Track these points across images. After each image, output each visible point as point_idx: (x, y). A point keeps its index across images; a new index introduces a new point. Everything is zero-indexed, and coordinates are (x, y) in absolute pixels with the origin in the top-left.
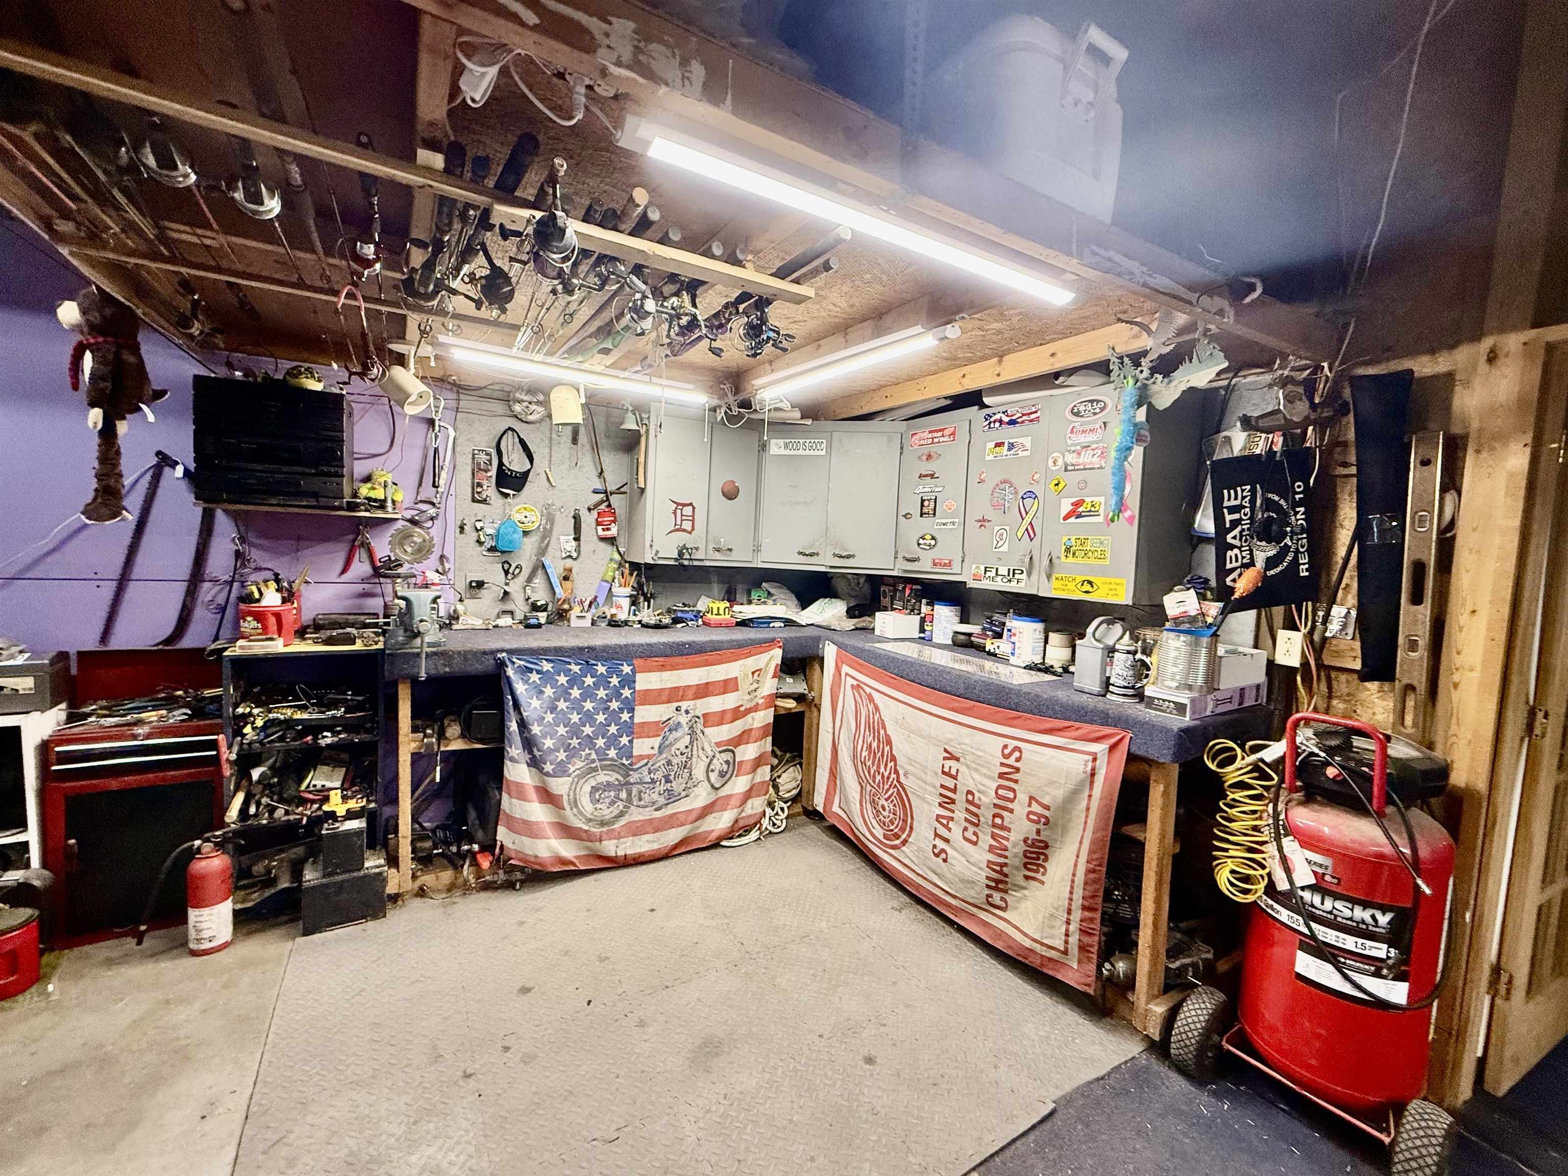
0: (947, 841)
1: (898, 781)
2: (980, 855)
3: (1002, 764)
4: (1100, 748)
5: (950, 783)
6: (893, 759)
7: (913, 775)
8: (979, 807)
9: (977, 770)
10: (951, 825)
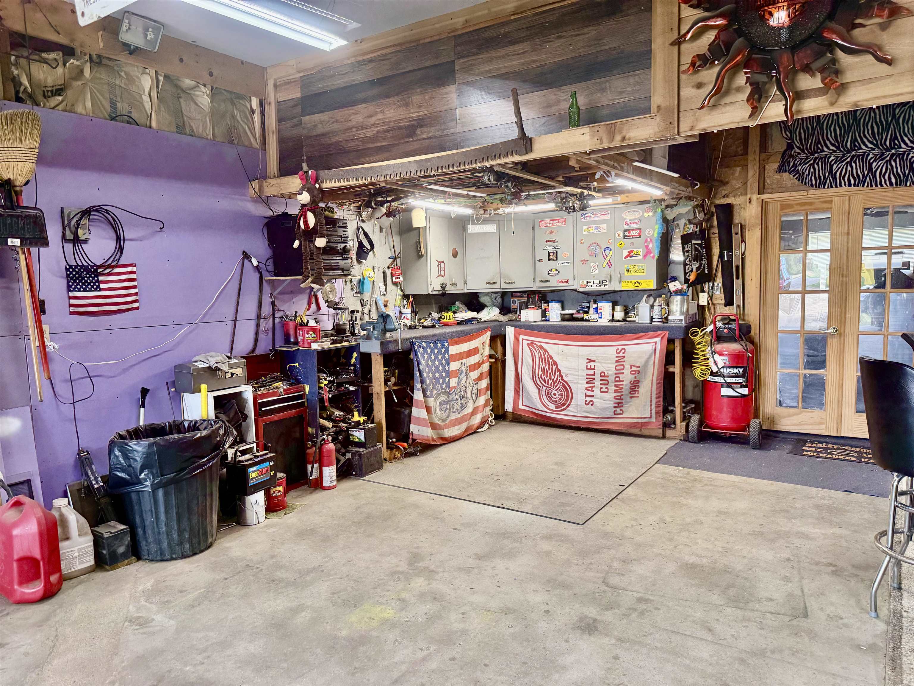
0: (592, 396)
1: (563, 380)
2: (611, 395)
3: (617, 357)
4: (658, 340)
5: (591, 372)
6: (559, 370)
7: (571, 374)
8: (608, 377)
9: (604, 363)
10: (593, 389)
